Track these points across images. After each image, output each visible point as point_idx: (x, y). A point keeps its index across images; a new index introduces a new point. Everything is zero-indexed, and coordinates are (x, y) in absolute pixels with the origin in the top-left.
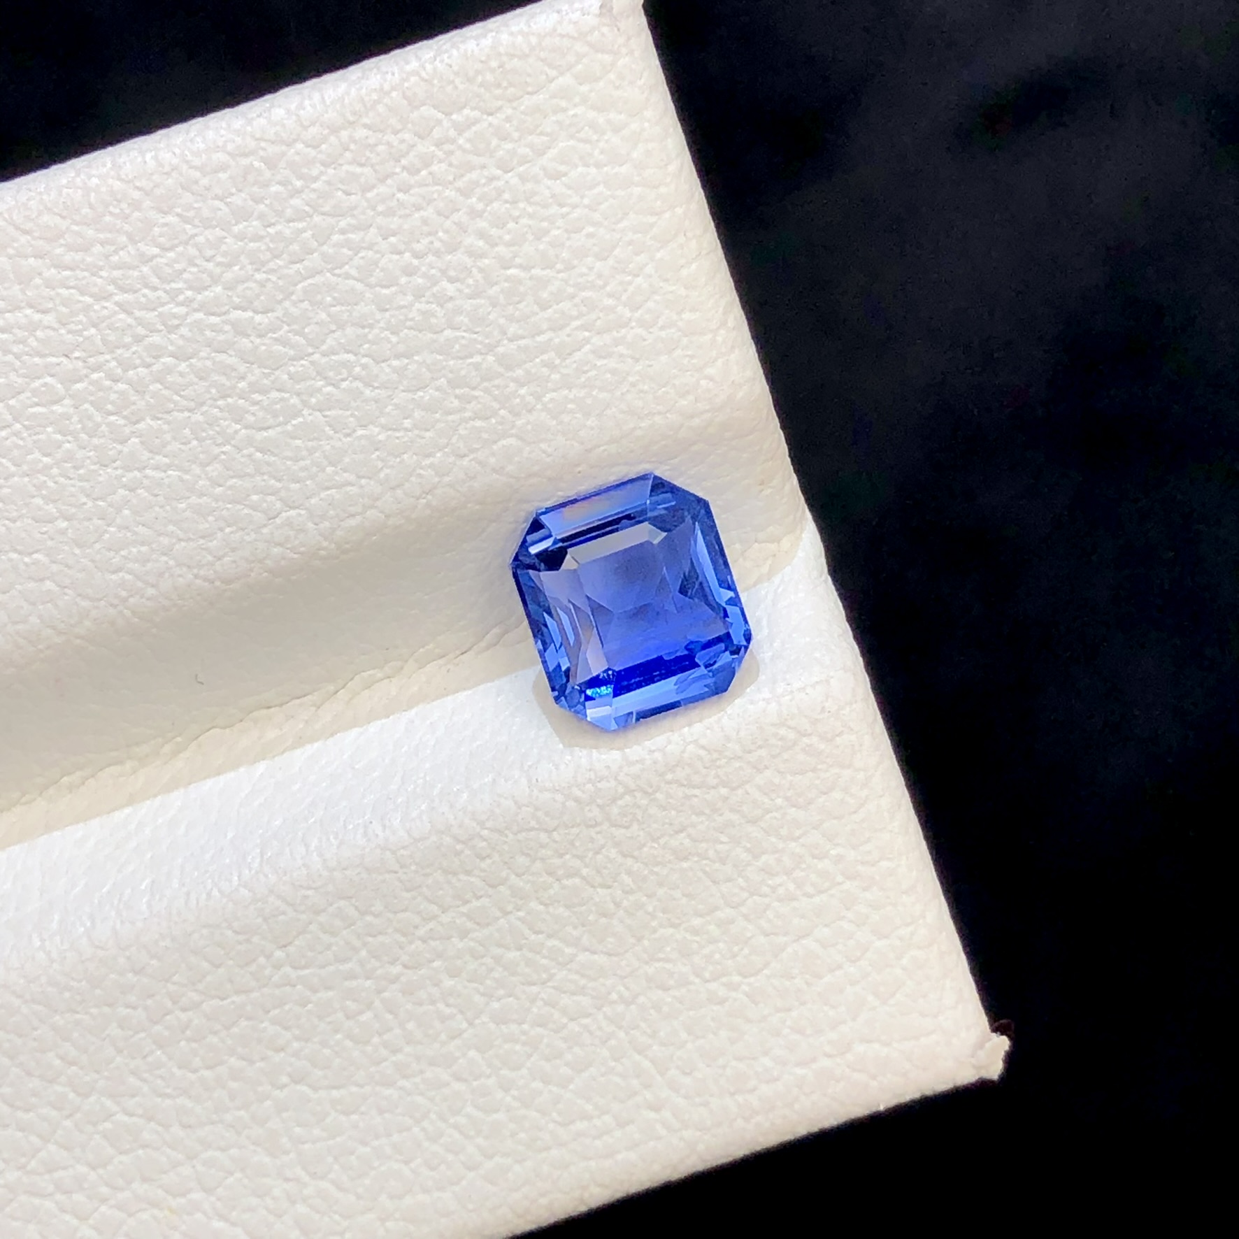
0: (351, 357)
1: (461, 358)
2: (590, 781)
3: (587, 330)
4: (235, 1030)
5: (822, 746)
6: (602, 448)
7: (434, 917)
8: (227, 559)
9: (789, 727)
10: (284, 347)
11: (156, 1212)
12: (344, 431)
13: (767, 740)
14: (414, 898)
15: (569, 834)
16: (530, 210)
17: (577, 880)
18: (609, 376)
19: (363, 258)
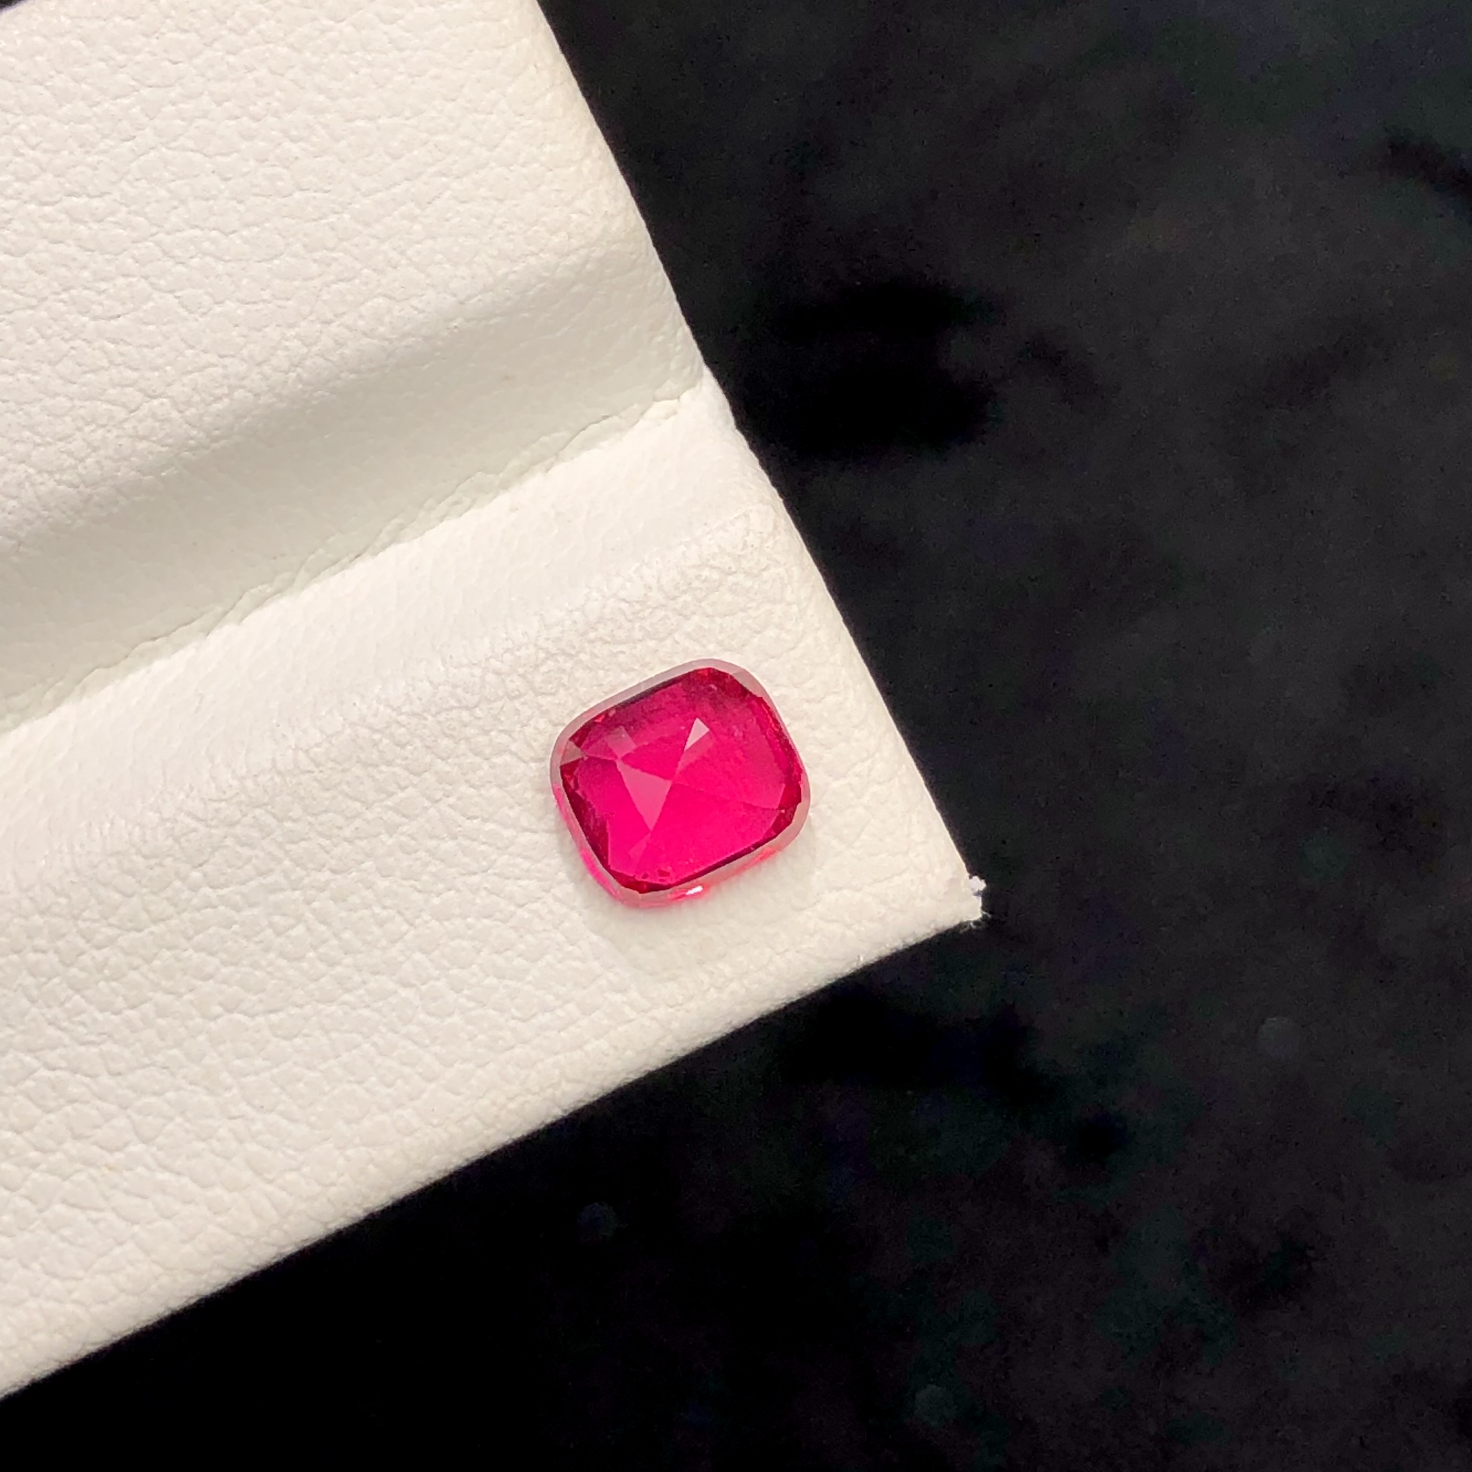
0: (197, 232)
1: (314, 220)
2: (507, 650)
3: (444, 175)
4: (157, 963)
5: (749, 583)
6: (477, 298)
7: (358, 815)
8: (89, 461)
9: (712, 567)
10: (125, 229)
11: (93, 1172)
12: (200, 310)
13: (690, 584)
14: (334, 798)
15: (491, 709)
16: (369, 58)
17: (507, 758)
18: (474, 220)
19: (197, 128)
